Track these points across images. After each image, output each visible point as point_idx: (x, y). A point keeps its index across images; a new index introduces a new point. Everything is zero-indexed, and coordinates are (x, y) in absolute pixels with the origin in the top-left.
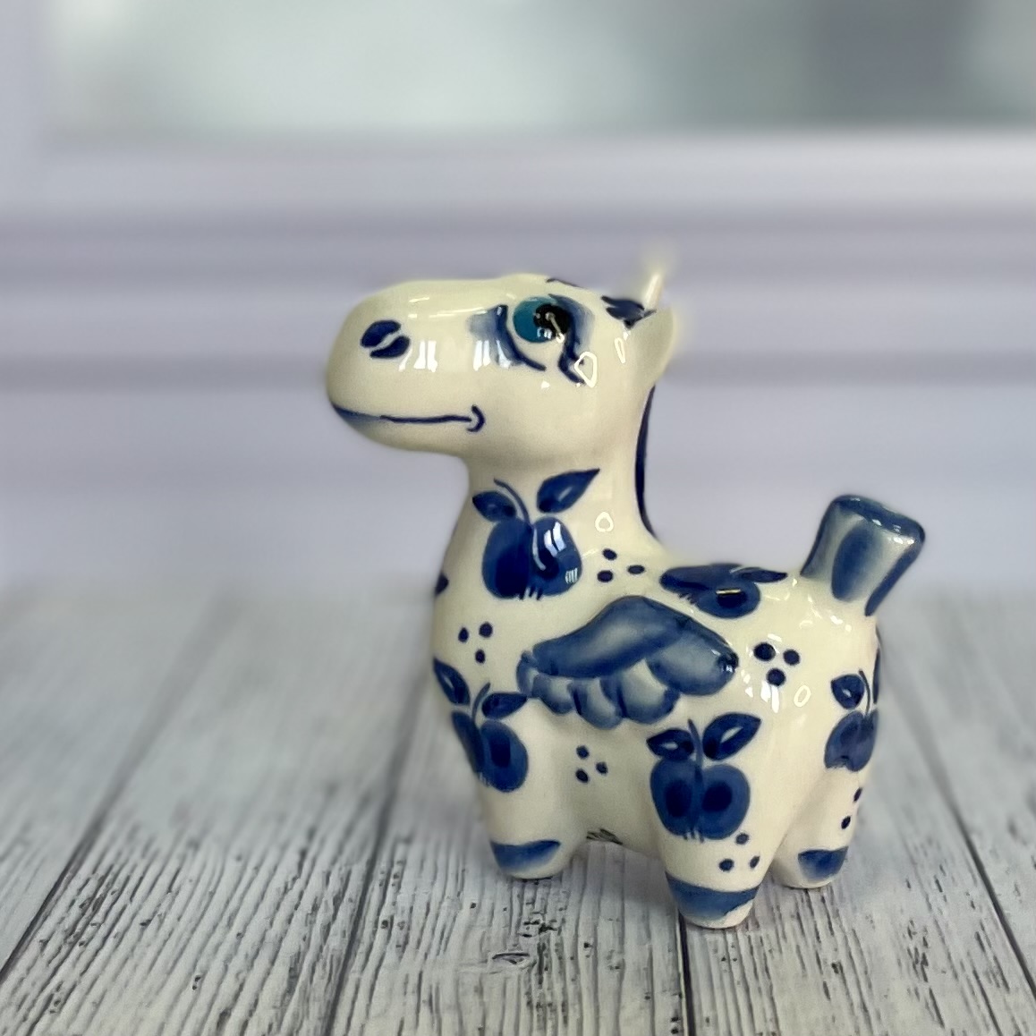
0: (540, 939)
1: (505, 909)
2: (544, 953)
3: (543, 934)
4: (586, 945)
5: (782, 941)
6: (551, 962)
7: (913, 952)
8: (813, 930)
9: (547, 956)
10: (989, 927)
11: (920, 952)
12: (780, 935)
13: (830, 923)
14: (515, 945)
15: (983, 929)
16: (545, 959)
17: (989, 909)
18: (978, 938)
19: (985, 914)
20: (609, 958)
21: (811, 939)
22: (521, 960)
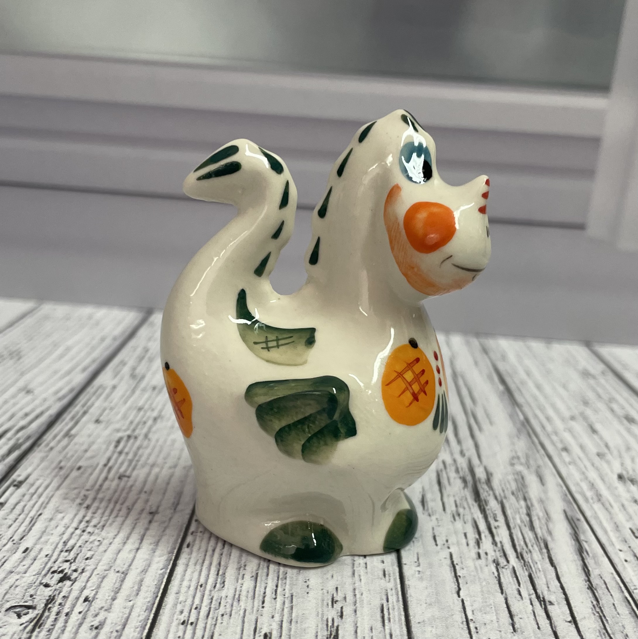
0: (55, 590)
1: (47, 556)
2: (50, 606)
3: (60, 584)
4: (86, 600)
5: (235, 603)
6: (48, 617)
7: (330, 624)
8: (262, 593)
9: (50, 609)
10: (393, 598)
11: (336, 624)
12: (237, 596)
13: (277, 586)
14: (31, 596)
15: (388, 601)
16: (46, 614)
17: (395, 579)
18: (382, 611)
19: (391, 585)
20: (96, 616)
21: (257, 603)
22: (27, 614)
